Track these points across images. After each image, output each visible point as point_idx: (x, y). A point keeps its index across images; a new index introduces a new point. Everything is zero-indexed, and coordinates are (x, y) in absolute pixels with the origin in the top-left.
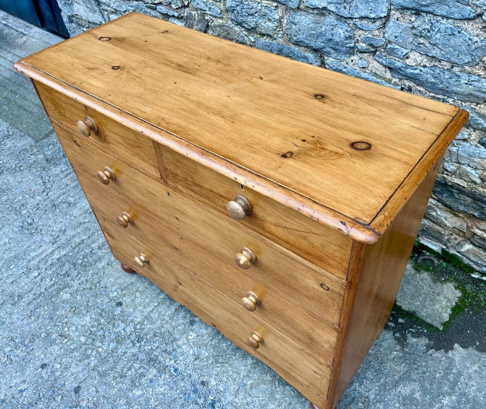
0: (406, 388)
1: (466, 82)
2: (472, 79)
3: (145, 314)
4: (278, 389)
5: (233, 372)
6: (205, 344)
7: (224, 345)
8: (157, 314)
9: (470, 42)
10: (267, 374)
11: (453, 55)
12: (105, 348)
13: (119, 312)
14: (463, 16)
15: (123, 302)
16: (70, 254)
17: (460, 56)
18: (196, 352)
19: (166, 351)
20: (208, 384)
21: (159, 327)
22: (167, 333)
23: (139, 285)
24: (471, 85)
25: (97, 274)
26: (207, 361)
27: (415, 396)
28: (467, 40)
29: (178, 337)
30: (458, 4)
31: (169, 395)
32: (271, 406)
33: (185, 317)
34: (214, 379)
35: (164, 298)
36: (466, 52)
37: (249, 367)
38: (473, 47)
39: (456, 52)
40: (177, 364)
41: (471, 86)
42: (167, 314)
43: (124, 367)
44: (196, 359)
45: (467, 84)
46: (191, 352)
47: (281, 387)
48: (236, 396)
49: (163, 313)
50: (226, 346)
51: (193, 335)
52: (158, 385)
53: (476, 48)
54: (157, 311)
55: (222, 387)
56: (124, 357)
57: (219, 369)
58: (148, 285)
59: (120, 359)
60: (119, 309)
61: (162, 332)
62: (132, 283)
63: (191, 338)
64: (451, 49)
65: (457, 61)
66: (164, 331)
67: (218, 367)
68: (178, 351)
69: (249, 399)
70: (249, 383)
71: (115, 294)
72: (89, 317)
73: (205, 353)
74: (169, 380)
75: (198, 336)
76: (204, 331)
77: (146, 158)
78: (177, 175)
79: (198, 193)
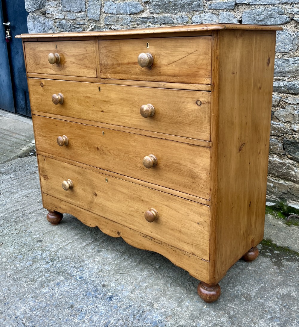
0: (283, 290)
1: (293, 62)
2: (296, 59)
3: (61, 247)
4: (169, 289)
5: (131, 279)
6: (108, 263)
7: (125, 264)
8: (70, 247)
9: (290, 36)
10: (161, 280)
11: (282, 47)
12: (21, 264)
13: (39, 245)
14: (283, 21)
15: (44, 240)
16: (6, 216)
17: (286, 46)
18: (100, 267)
19: (74, 267)
20: (108, 286)
21: (71, 254)
22: (77, 257)
23: (58, 231)
24: (296, 63)
25: (25, 226)
26: (110, 273)
27: (291, 295)
28: (288, 35)
30: (279, 15)
31: (73, 292)
32: (163, 298)
33: (93, 249)
34: (113, 283)
35: (78, 238)
36: (289, 43)
37: (145, 276)
38: (292, 38)
39: (283, 44)
41: (296, 65)
42: (79, 247)
43: (36, 276)
44: (99, 272)
45: (293, 63)
46: (96, 268)
47: (173, 288)
48: (132, 293)
49: (75, 246)
50: (127, 264)
51: (99, 258)
52: (64, 286)
53: (294, 39)
54: (71, 245)
55: (120, 287)
56: (37, 270)
57: (118, 277)
59: (33, 271)
60: (39, 243)
61: (73, 256)
62: (52, 231)
63: (97, 259)
64: (280, 43)
65: (285, 50)
66: (74, 256)
67: (118, 276)
68: (85, 267)
69: (143, 294)
70: (145, 285)
71: (38, 236)
72: (13, 248)
73: (107, 268)
74: (74, 283)
75: (103, 258)
76: (108, 256)
77: (89, 65)
78: (108, 65)
79: (120, 71)
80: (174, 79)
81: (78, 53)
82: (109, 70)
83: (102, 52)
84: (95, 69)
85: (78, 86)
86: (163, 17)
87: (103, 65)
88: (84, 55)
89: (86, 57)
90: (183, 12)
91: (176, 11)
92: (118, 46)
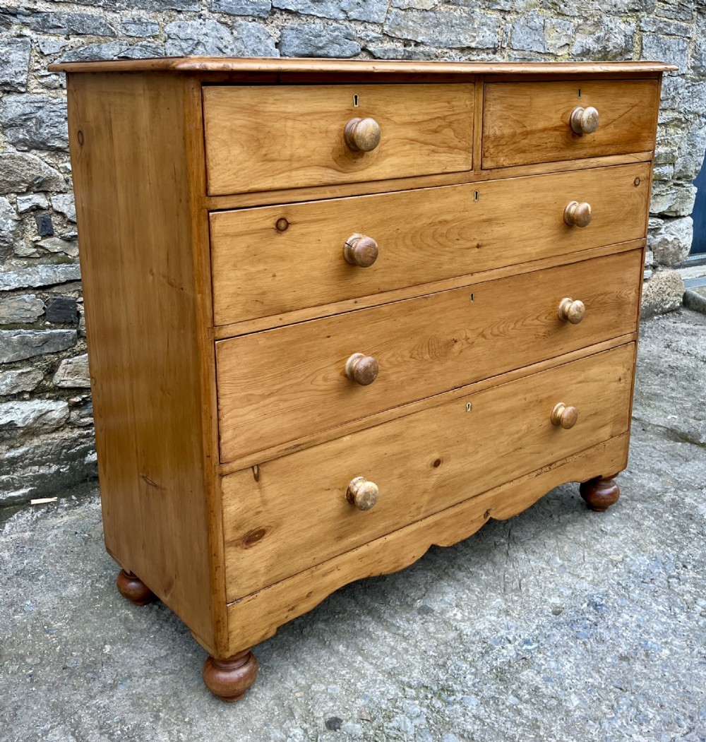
13: (357, 725)
15: (330, 716)
18: (492, 612)
19: (482, 652)
20: (557, 607)
22: (441, 647)
23: (290, 684)
26: (514, 601)
29: (453, 635)
34: (550, 598)
40: (515, 639)
46: (493, 618)
49: (387, 650)
50: (487, 576)
51: (454, 612)
52: (558, 670)
54: (378, 659)
55: (564, 590)
56: (488, 721)
57: (531, 590)
58: (296, 667)
59: (492, 728)
60: (346, 725)
63: (460, 614)
67: (527, 590)
68: (485, 635)
69: (588, 566)
70: (559, 561)
75: (457, 605)
76: (450, 597)
77: (456, 142)
78: (502, 137)
79: (527, 148)
80: (613, 150)
81: (427, 114)
82: (504, 147)
83: (491, 109)
84: (471, 150)
85: (419, 200)
86: (79, 15)
87: (493, 138)
88: (444, 118)
89: (450, 124)
90: (139, 9)
91: (118, 5)
92: (526, 95)
